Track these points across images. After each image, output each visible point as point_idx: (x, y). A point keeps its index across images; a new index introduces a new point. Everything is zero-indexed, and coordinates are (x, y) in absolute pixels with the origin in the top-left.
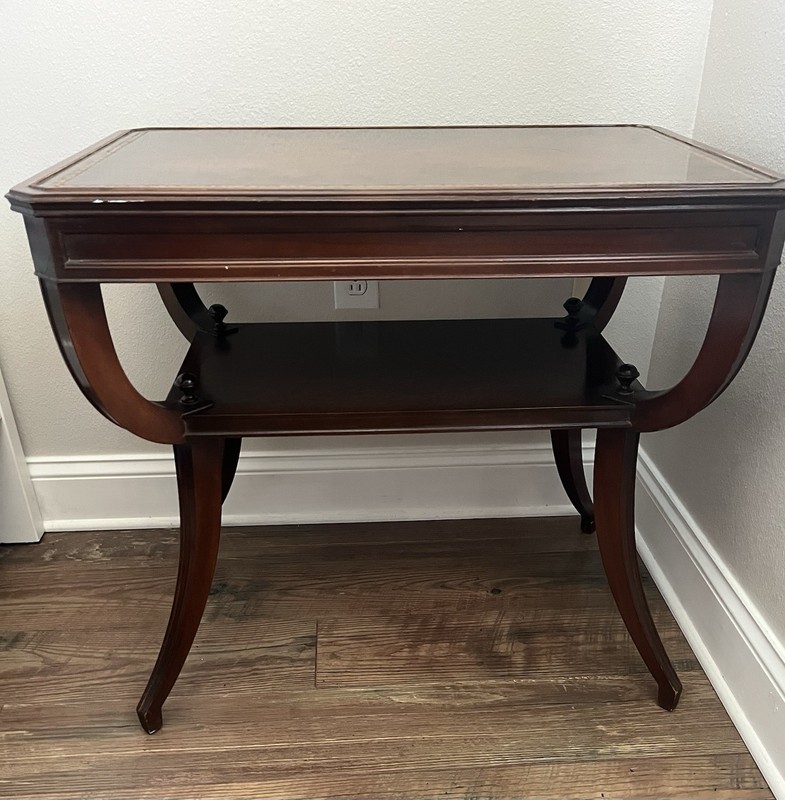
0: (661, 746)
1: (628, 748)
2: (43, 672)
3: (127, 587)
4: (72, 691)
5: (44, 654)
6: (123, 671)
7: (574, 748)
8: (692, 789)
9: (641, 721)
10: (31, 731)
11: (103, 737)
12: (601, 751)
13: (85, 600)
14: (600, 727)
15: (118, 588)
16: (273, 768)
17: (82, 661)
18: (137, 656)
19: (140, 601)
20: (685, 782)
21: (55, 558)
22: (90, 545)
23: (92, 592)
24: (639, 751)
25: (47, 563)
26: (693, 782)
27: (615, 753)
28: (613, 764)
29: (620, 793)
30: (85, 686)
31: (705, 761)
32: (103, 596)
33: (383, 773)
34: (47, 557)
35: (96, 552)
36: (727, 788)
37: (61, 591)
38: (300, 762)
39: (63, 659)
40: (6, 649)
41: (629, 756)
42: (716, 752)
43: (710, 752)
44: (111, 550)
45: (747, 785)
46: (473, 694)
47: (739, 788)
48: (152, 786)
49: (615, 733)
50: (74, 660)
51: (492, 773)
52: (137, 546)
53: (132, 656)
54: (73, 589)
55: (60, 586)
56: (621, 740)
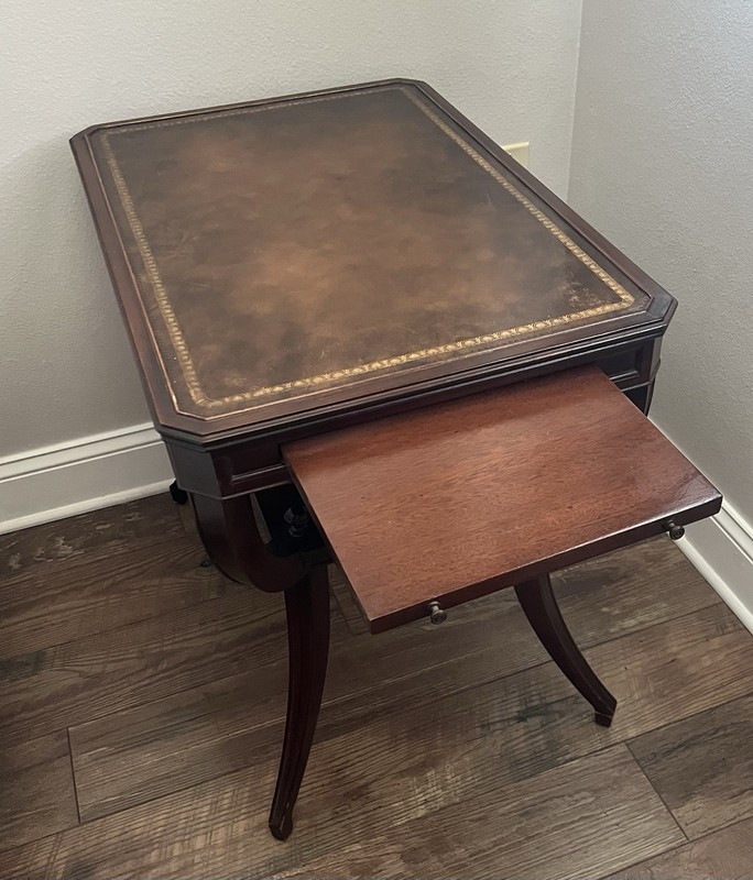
0: (656, 613)
1: (632, 622)
2: (87, 687)
3: (119, 578)
4: (126, 698)
5: (77, 668)
6: (165, 666)
7: (590, 634)
8: (690, 644)
9: (634, 595)
10: (110, 745)
11: (183, 733)
12: (612, 630)
13: (84, 602)
14: (604, 609)
15: (110, 581)
16: (350, 720)
17: (120, 665)
18: (169, 648)
19: (140, 589)
20: (684, 640)
21: (24, 563)
22: (52, 540)
23: (86, 592)
24: (642, 623)
25: (18, 572)
26: (690, 639)
27: (623, 629)
28: (625, 639)
29: (638, 663)
30: (135, 689)
31: (693, 617)
32: (97, 594)
33: (445, 697)
34: (14, 563)
35: (63, 548)
36: (715, 636)
37: (53, 599)
38: (370, 707)
39: (98, 669)
40: (34, 674)
41: (634, 629)
42: (700, 607)
43: (695, 609)
44: (79, 541)
45: (730, 629)
46: (491, 606)
47: (724, 634)
48: (253, 765)
49: (617, 612)
50: (110, 667)
51: (533, 672)
52: (103, 530)
53: (164, 649)
54: (64, 593)
55: (48, 593)
56: (623, 616)
